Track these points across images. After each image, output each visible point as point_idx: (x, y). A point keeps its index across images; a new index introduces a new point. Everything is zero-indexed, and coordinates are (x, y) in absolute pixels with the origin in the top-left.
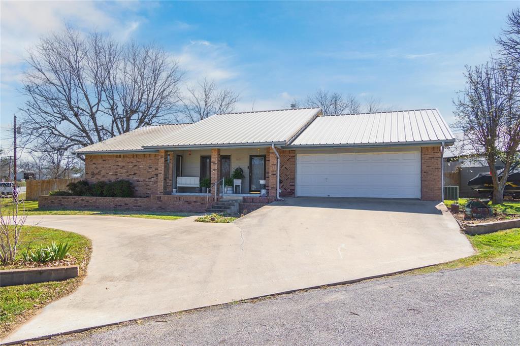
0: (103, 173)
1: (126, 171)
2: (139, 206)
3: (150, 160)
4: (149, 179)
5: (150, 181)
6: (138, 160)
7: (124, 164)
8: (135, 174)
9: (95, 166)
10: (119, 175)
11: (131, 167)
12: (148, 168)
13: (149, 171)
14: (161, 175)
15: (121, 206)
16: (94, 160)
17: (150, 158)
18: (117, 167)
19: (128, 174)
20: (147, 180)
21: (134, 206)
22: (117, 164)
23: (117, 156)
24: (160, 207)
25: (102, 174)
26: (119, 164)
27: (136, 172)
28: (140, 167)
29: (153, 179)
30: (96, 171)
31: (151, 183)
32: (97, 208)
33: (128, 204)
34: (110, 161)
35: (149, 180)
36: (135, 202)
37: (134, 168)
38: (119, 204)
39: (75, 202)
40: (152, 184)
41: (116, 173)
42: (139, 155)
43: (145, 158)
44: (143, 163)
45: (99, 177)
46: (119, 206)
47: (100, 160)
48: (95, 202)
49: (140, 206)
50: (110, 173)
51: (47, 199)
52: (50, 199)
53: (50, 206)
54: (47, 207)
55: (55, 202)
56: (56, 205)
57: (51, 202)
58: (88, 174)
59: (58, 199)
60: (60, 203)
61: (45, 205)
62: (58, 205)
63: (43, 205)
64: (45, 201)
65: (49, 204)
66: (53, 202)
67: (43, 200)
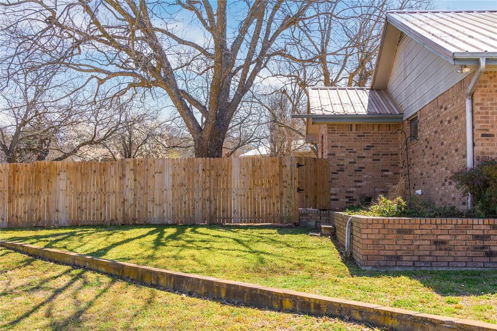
51: (410, 232)
52: (424, 232)
53: (428, 259)
54: (411, 264)
55: (452, 243)
56: (459, 254)
57: (436, 243)
58: (491, 135)
59: (469, 232)
60: (483, 247)
61: (398, 258)
62: (471, 254)
63: (390, 258)
64: (400, 242)
65: (421, 253)
66: (443, 242)
67: (388, 237)
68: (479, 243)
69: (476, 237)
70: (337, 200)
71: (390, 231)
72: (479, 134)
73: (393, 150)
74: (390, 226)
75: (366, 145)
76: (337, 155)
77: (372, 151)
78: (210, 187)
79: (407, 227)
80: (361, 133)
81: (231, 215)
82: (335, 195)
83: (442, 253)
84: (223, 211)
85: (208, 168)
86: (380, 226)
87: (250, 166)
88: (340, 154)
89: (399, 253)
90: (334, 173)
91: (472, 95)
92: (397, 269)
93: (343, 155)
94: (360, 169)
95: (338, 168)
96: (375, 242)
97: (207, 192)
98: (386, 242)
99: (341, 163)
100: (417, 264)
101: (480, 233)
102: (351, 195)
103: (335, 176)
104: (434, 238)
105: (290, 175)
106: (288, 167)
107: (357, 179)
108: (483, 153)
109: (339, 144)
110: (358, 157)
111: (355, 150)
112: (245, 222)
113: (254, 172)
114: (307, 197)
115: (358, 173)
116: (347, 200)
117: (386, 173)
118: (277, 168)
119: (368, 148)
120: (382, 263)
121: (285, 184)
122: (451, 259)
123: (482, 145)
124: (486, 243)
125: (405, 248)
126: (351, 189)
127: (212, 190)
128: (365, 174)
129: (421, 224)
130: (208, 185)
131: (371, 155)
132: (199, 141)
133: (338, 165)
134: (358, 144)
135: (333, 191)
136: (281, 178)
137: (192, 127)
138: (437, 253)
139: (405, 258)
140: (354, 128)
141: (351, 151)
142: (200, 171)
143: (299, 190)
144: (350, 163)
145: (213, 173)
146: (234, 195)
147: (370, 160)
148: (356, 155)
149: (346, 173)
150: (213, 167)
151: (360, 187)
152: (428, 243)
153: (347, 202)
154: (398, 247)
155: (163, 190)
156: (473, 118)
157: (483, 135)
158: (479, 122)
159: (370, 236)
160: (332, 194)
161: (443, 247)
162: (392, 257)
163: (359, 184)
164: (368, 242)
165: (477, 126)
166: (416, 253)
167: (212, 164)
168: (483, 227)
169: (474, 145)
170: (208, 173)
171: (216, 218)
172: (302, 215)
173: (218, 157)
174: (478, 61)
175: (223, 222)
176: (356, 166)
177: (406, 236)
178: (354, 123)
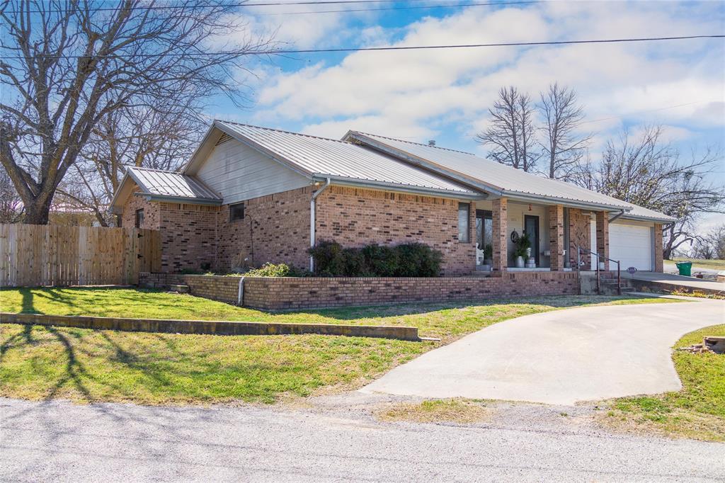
0: (360, 226)
1: (404, 226)
2: (486, 292)
3: (443, 209)
4: (443, 243)
5: (446, 248)
6: (425, 207)
7: (400, 213)
8: (420, 233)
9: (342, 210)
10: (392, 232)
11: (414, 219)
12: (441, 223)
13: (443, 228)
14: (504, 238)
15: (459, 292)
16: (339, 199)
17: (443, 207)
18: (389, 217)
19: (408, 232)
20: (441, 245)
21: (481, 292)
22: (388, 210)
23: (386, 195)
24: (514, 291)
25: (358, 230)
26: (392, 212)
27: (422, 229)
28: (429, 220)
29: (449, 243)
30: (344, 222)
31: (447, 250)
32: (417, 299)
33: (470, 289)
34: (373, 204)
35: (444, 245)
36: (481, 284)
37: (420, 222)
38: (457, 290)
39: (371, 291)
40: (449, 253)
41: (387, 230)
42: (427, 198)
43: (437, 205)
44: (434, 213)
45: (352, 236)
46: (457, 292)
47: (353, 200)
48: (413, 288)
49: (489, 291)
50: (374, 229)
51: (297, 286)
52: (305, 286)
53: (307, 303)
54: (297, 306)
55: (319, 292)
56: (323, 299)
57: (311, 292)
58: (325, 226)
59: (328, 286)
60: (335, 295)
61: (290, 303)
62: (329, 299)
63: (286, 303)
64: (292, 293)
65: (303, 299)
66: (315, 292)
67: (285, 289)
68: (333, 292)
69: (332, 289)
70: (167, 265)
71: (286, 286)
72: (319, 224)
73: (211, 226)
74: (286, 283)
75: (191, 221)
76: (168, 228)
77: (195, 226)
78: (57, 253)
79: (295, 283)
80: (187, 211)
81: (77, 277)
82: (165, 261)
83: (314, 299)
84: (70, 274)
85: (55, 235)
86: (281, 283)
87: (97, 234)
88: (170, 227)
89: (291, 300)
90: (165, 243)
91: (315, 199)
92: (290, 310)
93: (173, 228)
94: (185, 241)
95: (168, 239)
96: (278, 293)
97: (54, 258)
98: (284, 293)
99: (171, 235)
100: (301, 306)
101: (333, 286)
102: (178, 261)
103: (166, 245)
104: (310, 290)
105: (131, 244)
106: (131, 237)
107: (184, 248)
108: (321, 236)
109: (170, 219)
110: (185, 231)
111: (182, 225)
112: (90, 284)
113: (100, 240)
114: (145, 262)
115: (184, 244)
116: (175, 265)
117: (205, 244)
118: (121, 237)
119: (193, 224)
120: (282, 307)
121: (127, 251)
122: (318, 302)
123: (320, 231)
124: (337, 292)
125: (294, 296)
126: (178, 257)
127: (59, 255)
128: (189, 244)
129: (303, 281)
130: (55, 250)
131: (194, 230)
132: (32, 208)
133: (169, 237)
134: (184, 220)
135: (164, 257)
136: (124, 245)
137: (24, 193)
138: (312, 299)
139: (294, 303)
140: (182, 207)
141: (179, 226)
142: (48, 237)
143: (139, 256)
144: (178, 235)
145: (60, 239)
146: (81, 260)
147: (194, 234)
148: (183, 229)
149: (174, 243)
150: (60, 234)
151: (185, 255)
152: (307, 293)
153: (175, 267)
154: (290, 296)
155: (8, 254)
156: (315, 214)
157: (321, 225)
158: (319, 217)
159: (275, 290)
160: (163, 261)
161: (315, 295)
162: (286, 302)
163: (184, 252)
164: (273, 293)
165: (318, 219)
166: (301, 299)
167: (59, 231)
168: (335, 282)
169: (316, 231)
170: (55, 239)
171: (63, 280)
172: (142, 277)
173: (45, 223)
174: (326, 179)
175: (70, 284)
176: (183, 238)
177: (295, 289)
178: (182, 203)
